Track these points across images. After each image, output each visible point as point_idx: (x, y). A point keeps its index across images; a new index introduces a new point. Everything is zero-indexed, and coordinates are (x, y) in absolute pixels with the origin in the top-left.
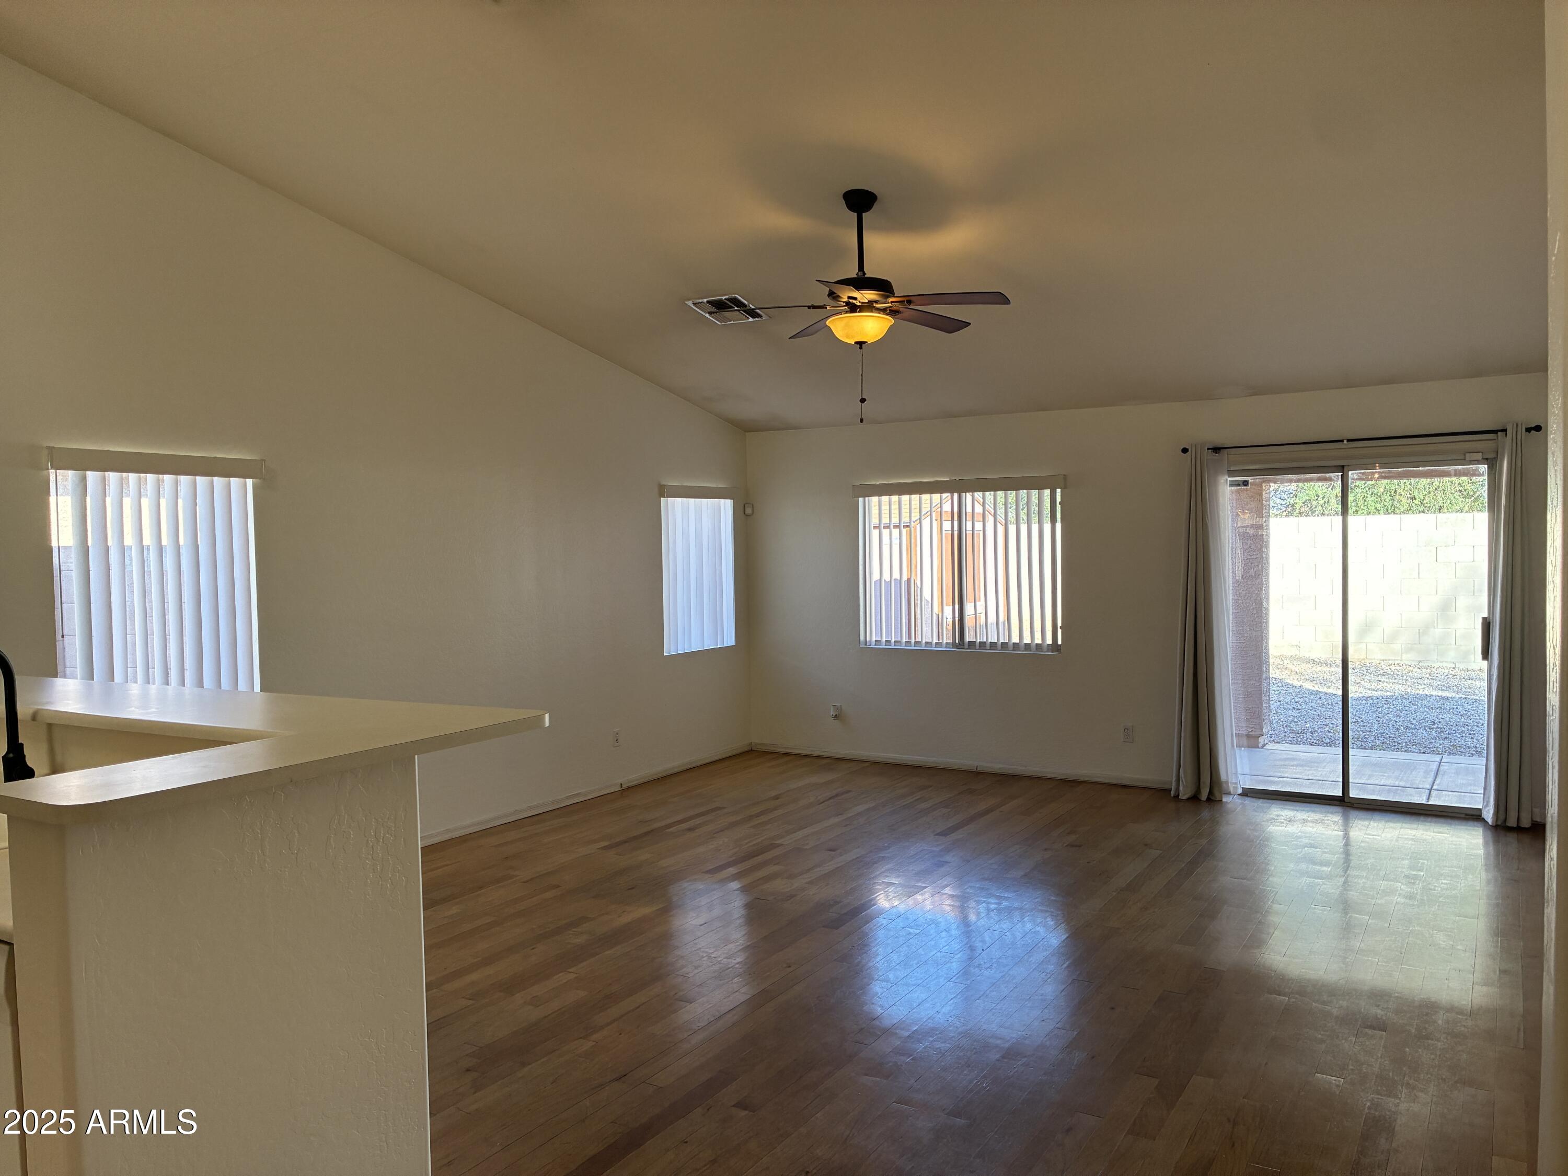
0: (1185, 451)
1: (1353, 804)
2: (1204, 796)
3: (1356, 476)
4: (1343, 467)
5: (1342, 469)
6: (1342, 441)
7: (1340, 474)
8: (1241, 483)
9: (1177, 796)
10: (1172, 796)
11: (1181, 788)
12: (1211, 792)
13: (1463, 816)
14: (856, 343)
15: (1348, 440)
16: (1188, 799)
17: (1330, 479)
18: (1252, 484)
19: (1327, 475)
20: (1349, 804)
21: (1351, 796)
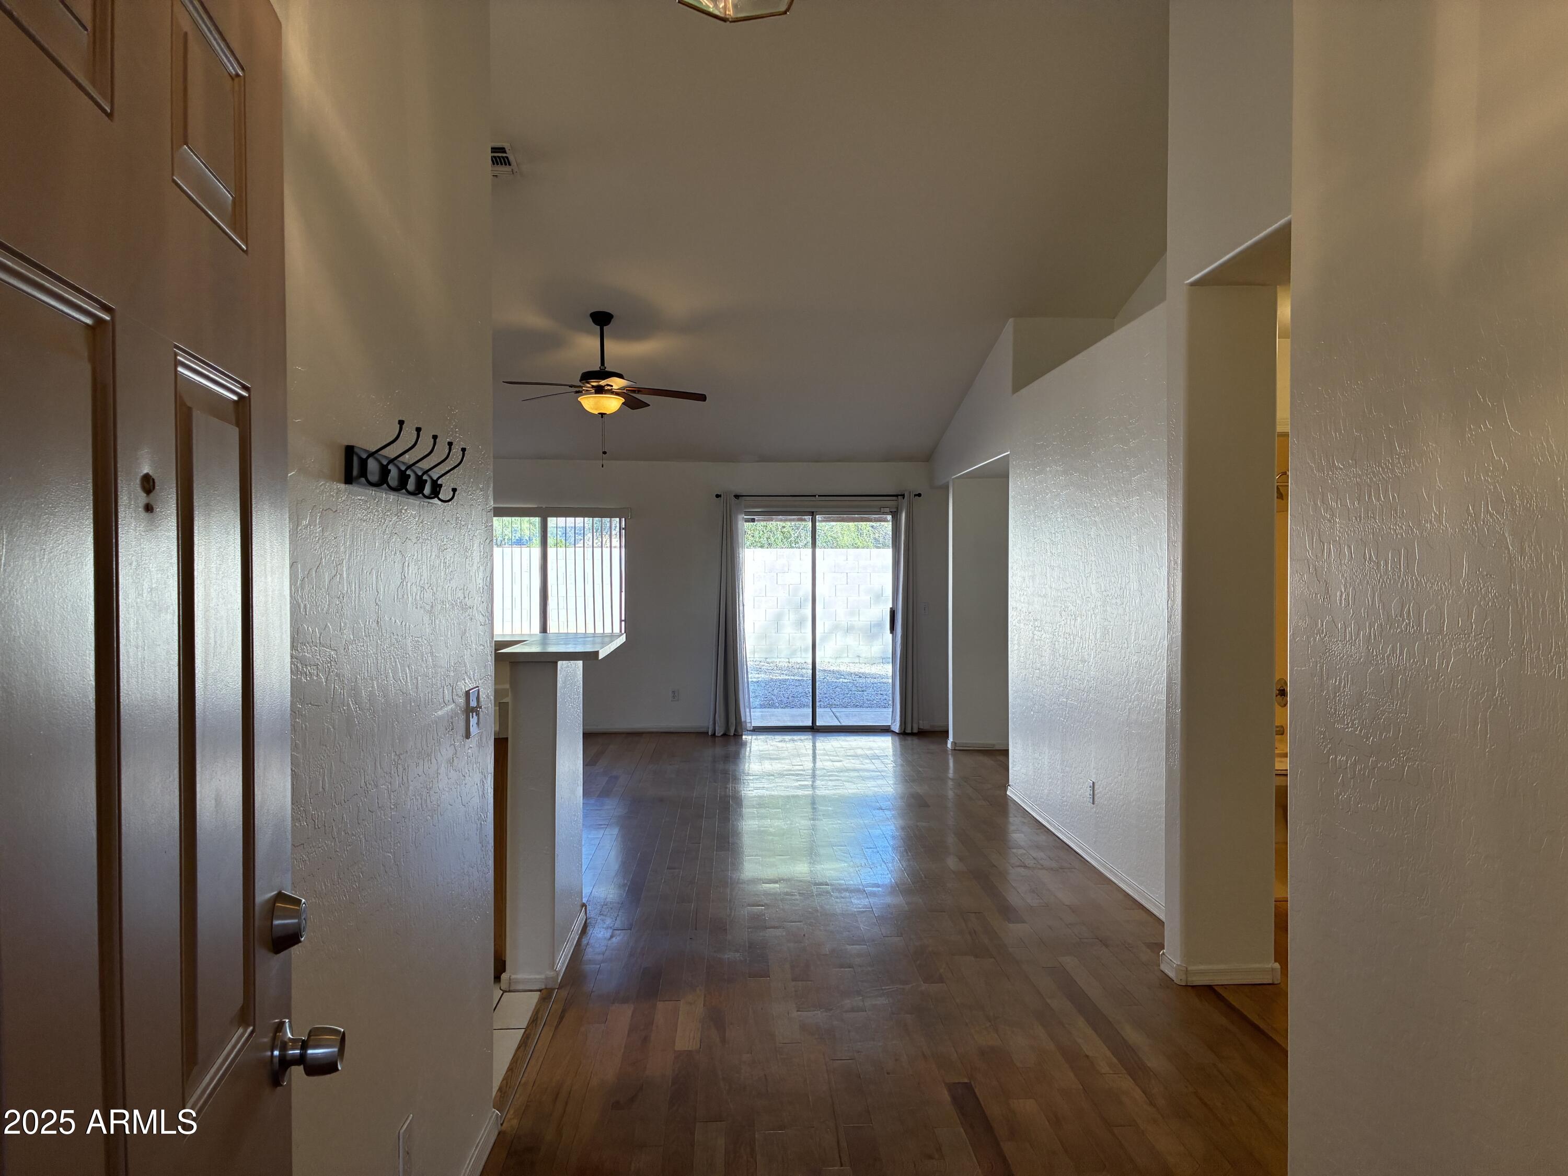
0: (718, 496)
1: (819, 730)
2: (732, 733)
3: (820, 519)
4: (813, 512)
5: (812, 514)
6: (815, 496)
7: (811, 517)
8: (750, 520)
9: (714, 735)
10: (710, 734)
11: (717, 728)
12: (736, 730)
13: (880, 730)
14: (599, 414)
15: (819, 496)
16: (722, 735)
17: (805, 520)
18: (757, 520)
19: (803, 517)
20: (817, 730)
21: (817, 724)
